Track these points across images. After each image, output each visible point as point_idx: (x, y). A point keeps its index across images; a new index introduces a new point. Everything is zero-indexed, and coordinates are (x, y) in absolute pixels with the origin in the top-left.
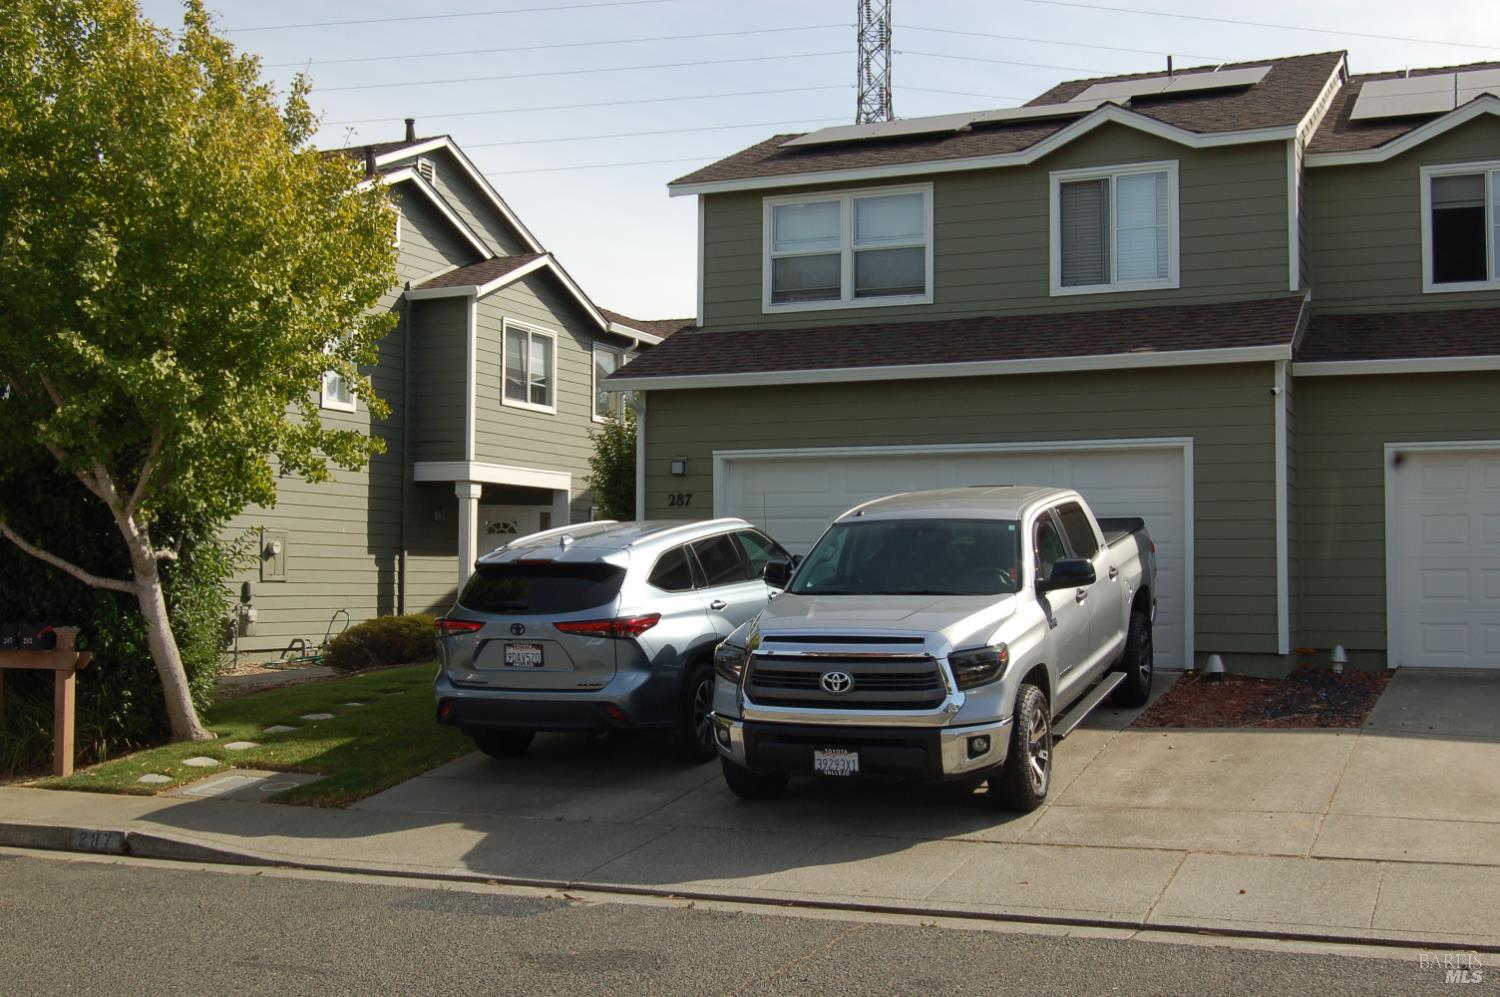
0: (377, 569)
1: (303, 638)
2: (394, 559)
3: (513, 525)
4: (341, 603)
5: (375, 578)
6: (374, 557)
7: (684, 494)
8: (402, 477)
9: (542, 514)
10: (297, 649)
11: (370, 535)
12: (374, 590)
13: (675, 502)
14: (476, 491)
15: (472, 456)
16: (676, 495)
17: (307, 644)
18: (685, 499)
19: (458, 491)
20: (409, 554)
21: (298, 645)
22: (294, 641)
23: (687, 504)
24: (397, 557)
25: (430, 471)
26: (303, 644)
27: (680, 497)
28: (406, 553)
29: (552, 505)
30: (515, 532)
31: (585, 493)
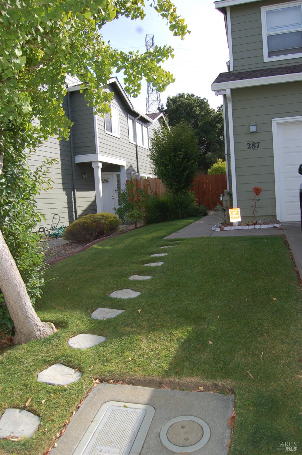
0: (66, 197)
1: (44, 226)
2: (72, 193)
3: (107, 179)
4: (56, 211)
5: (66, 201)
6: (65, 192)
7: (256, 142)
8: (72, 161)
9: (117, 175)
10: (42, 232)
11: (63, 184)
12: (66, 205)
13: (251, 146)
14: (100, 165)
15: (99, 152)
16: (251, 143)
17: (46, 229)
18: (256, 145)
19: (94, 165)
20: (77, 191)
21: (42, 230)
22: (40, 228)
23: (258, 147)
24: (73, 192)
25: (81, 159)
26: (44, 229)
27: (254, 144)
28: (76, 190)
29: (120, 171)
30: (108, 182)
31: (129, 167)
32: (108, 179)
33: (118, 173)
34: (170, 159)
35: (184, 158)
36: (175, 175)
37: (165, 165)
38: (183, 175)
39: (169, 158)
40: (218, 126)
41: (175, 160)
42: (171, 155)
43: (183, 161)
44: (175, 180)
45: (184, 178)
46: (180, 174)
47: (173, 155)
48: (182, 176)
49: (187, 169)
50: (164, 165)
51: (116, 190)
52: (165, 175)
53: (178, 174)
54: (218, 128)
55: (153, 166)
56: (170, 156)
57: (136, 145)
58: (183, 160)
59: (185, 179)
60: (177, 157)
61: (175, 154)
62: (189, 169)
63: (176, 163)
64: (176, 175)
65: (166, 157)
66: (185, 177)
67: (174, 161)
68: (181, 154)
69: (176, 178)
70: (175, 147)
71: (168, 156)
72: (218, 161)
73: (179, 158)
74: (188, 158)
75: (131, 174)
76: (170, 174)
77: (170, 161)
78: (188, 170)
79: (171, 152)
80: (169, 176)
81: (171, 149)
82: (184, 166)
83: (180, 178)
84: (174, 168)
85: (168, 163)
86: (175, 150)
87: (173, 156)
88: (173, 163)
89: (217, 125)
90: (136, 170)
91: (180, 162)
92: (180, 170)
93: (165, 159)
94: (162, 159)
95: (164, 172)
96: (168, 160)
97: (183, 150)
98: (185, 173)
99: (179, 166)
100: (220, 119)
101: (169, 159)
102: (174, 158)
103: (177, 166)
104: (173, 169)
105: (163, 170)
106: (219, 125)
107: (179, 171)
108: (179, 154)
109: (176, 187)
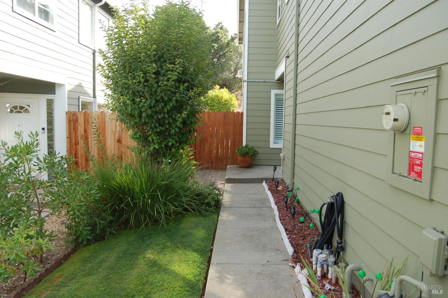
3: (27, 107)
9: (47, 100)
29: (55, 94)
30: (29, 112)
31: (75, 88)
32: (29, 106)
33: (50, 97)
34: (147, 81)
35: (179, 81)
36: (156, 117)
37: (134, 94)
38: (175, 120)
39: (143, 78)
40: (214, 46)
41: (157, 82)
42: (149, 68)
43: (177, 88)
44: (155, 130)
45: (176, 126)
46: (167, 116)
47: (154, 71)
48: (171, 121)
49: (184, 107)
50: (131, 92)
51: (43, 129)
52: (132, 116)
53: (162, 116)
54: (214, 49)
55: (110, 92)
56: (145, 73)
57: (93, 50)
58: (177, 85)
59: (177, 130)
60: (164, 75)
61: (160, 69)
62: (189, 108)
63: (159, 90)
64: (158, 119)
65: (136, 74)
66: (178, 125)
67: (156, 85)
68: (172, 71)
69: (157, 125)
70: (160, 54)
71: (141, 70)
72: (214, 88)
73: (168, 80)
74: (189, 82)
75: (79, 99)
76: (144, 115)
77: (146, 84)
78: (186, 109)
79: (151, 62)
80: (141, 119)
81: (149, 56)
82: (179, 99)
83: (167, 126)
84: (154, 101)
85: (140, 88)
86: (160, 59)
87: (154, 73)
88: (153, 90)
89: (213, 44)
90: (91, 92)
91: (168, 88)
92: (168, 107)
93: (134, 78)
94: (126, 78)
95: (129, 109)
96: (139, 82)
97: (178, 61)
98: (179, 115)
99: (166, 99)
100: (217, 38)
101: (142, 80)
102: (155, 78)
103: (162, 97)
104: (152, 105)
105: (128, 105)
106: (215, 44)
107: (166, 110)
108: (167, 71)
109: (157, 147)
